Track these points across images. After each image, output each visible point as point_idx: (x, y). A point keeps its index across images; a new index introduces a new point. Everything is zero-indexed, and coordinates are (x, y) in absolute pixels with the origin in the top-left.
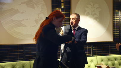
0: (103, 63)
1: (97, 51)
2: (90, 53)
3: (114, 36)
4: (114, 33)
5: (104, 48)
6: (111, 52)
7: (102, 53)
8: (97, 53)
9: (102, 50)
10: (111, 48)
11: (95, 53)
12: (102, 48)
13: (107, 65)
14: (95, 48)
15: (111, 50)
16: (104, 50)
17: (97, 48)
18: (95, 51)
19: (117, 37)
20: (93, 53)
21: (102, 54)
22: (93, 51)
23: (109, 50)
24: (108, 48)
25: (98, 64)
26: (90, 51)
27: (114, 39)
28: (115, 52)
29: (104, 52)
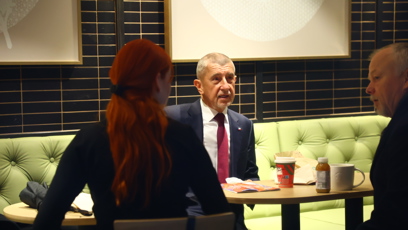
0: (303, 149)
1: (280, 97)
2: (251, 109)
3: (355, 32)
4: (354, 17)
5: (310, 86)
6: (338, 104)
7: (301, 105)
8: (281, 106)
9: (301, 96)
10: (338, 84)
11: (272, 107)
12: (301, 86)
13: (320, 159)
14: (272, 87)
15: (338, 94)
16: (310, 95)
17: (280, 87)
18: (272, 97)
19: (365, 36)
20: (261, 107)
21: (303, 113)
22: (261, 97)
23: (329, 94)
24: (329, 85)
25: (281, 154)
26: (251, 99)
27: (353, 46)
28: (357, 102)
29: (310, 105)
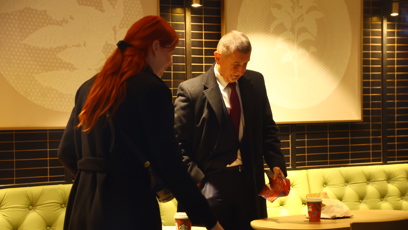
0: (327, 190)
1: (309, 151)
2: (287, 159)
3: (365, 102)
4: (365, 91)
5: (331, 142)
6: (353, 156)
7: (325, 157)
8: (309, 158)
9: (325, 150)
10: (353, 141)
11: (303, 158)
12: (325, 143)
14: (303, 143)
15: (353, 149)
16: (332, 150)
17: (309, 143)
18: (303, 151)
19: (374, 105)
20: (295, 159)
21: (326, 163)
22: (295, 151)
23: (347, 149)
24: (346, 142)
27: (365, 113)
28: (368, 155)
29: (332, 157)
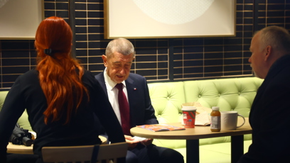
0: (202, 101)
1: (186, 64)
2: (165, 72)
3: (238, 18)
4: (238, 8)
5: (207, 56)
7: (200, 70)
8: (186, 70)
9: (201, 63)
10: (227, 55)
11: (180, 71)
12: (201, 56)
13: (214, 108)
14: (180, 57)
15: (227, 62)
16: (207, 63)
17: (186, 57)
18: (180, 64)
19: (246, 21)
20: (172, 71)
21: (202, 76)
22: (172, 64)
23: (221, 62)
24: (220, 55)
25: (186, 104)
26: (165, 65)
27: (238, 28)
28: (240, 68)
29: (207, 70)
